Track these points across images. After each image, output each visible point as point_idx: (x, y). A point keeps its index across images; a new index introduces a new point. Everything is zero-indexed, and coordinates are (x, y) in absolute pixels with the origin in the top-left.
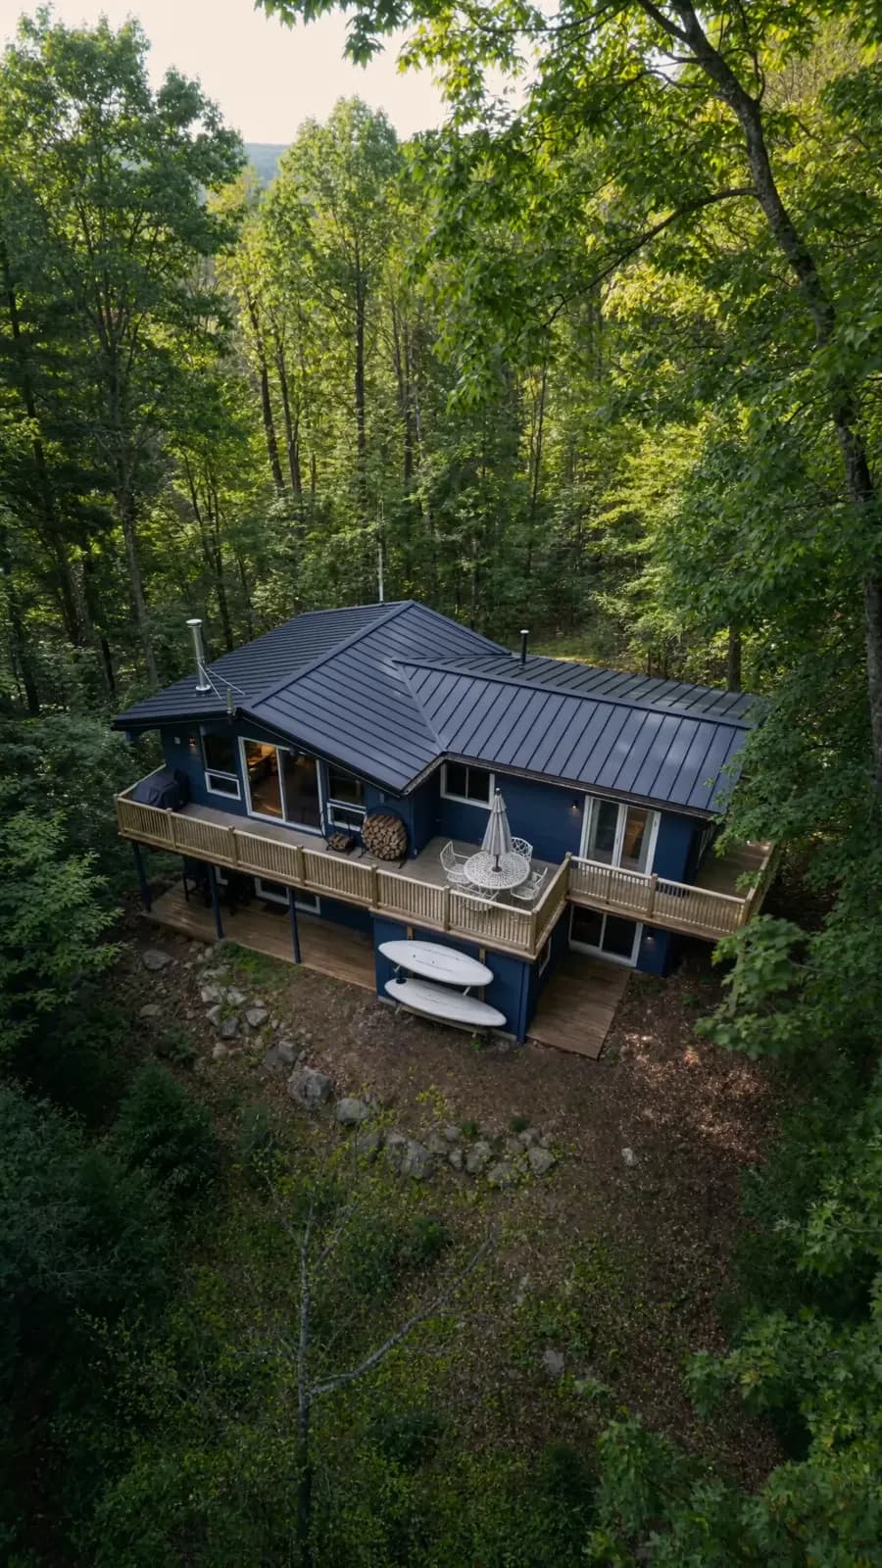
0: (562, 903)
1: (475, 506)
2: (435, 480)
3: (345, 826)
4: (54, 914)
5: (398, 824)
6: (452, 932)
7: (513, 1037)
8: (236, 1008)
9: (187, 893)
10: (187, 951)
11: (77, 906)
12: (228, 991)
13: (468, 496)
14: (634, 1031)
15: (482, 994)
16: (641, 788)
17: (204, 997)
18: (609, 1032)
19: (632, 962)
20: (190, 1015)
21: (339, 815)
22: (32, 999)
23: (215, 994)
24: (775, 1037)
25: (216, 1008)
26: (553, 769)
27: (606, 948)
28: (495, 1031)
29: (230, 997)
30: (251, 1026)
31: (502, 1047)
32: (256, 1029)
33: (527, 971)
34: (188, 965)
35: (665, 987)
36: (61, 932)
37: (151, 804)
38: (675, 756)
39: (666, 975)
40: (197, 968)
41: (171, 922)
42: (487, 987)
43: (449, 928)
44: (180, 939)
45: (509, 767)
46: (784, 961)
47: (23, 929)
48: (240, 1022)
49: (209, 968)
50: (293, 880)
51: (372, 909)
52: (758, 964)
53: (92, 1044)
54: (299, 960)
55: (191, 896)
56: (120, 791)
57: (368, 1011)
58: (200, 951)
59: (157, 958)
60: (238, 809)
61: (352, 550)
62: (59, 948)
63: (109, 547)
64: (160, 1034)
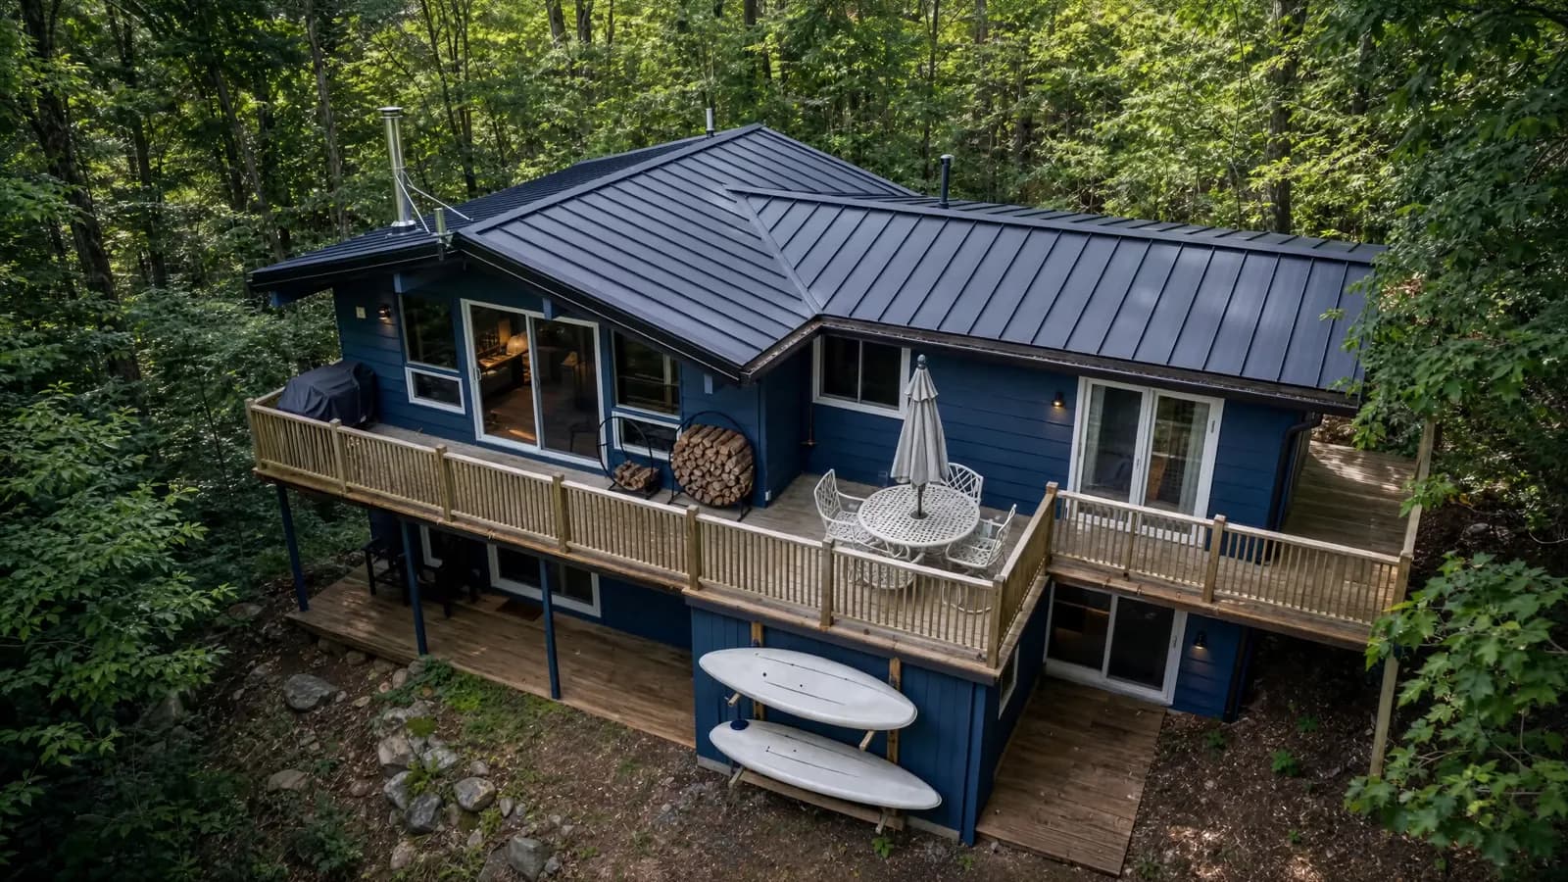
0: (1040, 578)
1: (849, 60)
2: (791, 24)
3: (644, 452)
4: (84, 580)
5: (737, 443)
6: (836, 630)
7: (954, 834)
8: (438, 776)
9: (373, 580)
10: (363, 677)
11: (142, 574)
12: (426, 745)
13: (838, 46)
14: (1186, 824)
15: (892, 749)
16: (1189, 357)
17: (385, 756)
18: (1137, 825)
19: (1165, 695)
20: (357, 787)
21: (632, 433)
22: (34, 741)
23: (403, 750)
24: (1544, 812)
25: (402, 776)
26: (1020, 333)
27: (1116, 671)
28: (915, 822)
29: (428, 757)
30: (464, 810)
31: (932, 852)
32: (472, 814)
33: (981, 697)
34: (363, 701)
35: (1230, 738)
36: (105, 621)
37: (309, 414)
38: (1242, 310)
39: (1230, 718)
40: (377, 705)
41: (342, 630)
42: (904, 733)
43: (832, 623)
44: (351, 657)
45: (938, 333)
46: (1542, 645)
47: (21, 606)
48: (443, 803)
49: (396, 704)
50: (547, 541)
51: (686, 589)
52: (1489, 653)
53: (162, 836)
54: (557, 692)
55: (380, 586)
56: (258, 394)
57: (681, 781)
58: (387, 677)
59: (308, 688)
60: (461, 430)
61: (664, 114)
62: (98, 648)
63: (299, 96)
64: (301, 823)
